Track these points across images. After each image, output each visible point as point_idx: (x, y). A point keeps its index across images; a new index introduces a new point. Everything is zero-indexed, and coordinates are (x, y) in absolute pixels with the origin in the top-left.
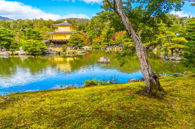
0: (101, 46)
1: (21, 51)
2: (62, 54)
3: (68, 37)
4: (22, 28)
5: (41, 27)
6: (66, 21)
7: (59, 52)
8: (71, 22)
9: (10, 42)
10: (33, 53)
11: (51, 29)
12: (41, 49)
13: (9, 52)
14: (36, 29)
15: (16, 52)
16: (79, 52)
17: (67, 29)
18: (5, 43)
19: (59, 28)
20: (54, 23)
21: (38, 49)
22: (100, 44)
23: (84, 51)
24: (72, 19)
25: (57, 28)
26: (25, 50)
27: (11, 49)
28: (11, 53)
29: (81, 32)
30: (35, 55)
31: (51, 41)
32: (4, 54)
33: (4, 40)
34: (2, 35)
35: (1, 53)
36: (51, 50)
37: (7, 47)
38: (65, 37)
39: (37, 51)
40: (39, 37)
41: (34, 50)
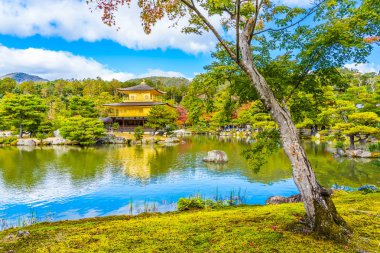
0: (208, 129)
1: (57, 138)
2: (134, 144)
3: (146, 112)
4: (61, 95)
5: (97, 94)
6: (143, 83)
7: (129, 141)
8: (153, 85)
9: (38, 121)
10: (80, 142)
11: (116, 96)
12: (95, 134)
13: (35, 140)
14: (87, 98)
15: (49, 140)
16: (167, 140)
17: (146, 97)
18: (30, 122)
19: (130, 95)
20: (122, 87)
21: (89, 134)
22: (208, 125)
23: (176, 139)
24: (155, 78)
25: (127, 96)
26: (65, 137)
27: (39, 134)
28: (38, 141)
29: (172, 102)
30: (82, 146)
31: (114, 119)
32: (26, 143)
33: (27, 117)
34: (24, 108)
35: (20, 141)
36: (113, 137)
37: (33, 130)
38: (141, 110)
39: (88, 139)
40: (92, 111)
41: (82, 137)
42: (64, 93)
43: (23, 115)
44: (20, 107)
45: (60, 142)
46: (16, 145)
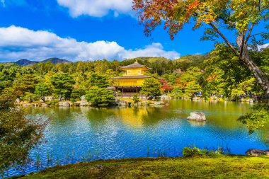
0: (184, 95)
1: (83, 101)
2: (133, 105)
3: (140, 83)
4: (81, 72)
5: (105, 71)
6: (136, 62)
7: (130, 104)
8: (143, 62)
9: (71, 91)
10: (96, 104)
11: (117, 72)
12: (107, 99)
13: (70, 102)
14: (98, 73)
15: (78, 102)
16: (156, 104)
17: (139, 72)
18: (66, 91)
19: (128, 71)
20: (121, 65)
21: (103, 99)
22: (183, 92)
23: (162, 102)
24: (142, 58)
25: (125, 71)
26: (88, 100)
27: (72, 99)
28: (71, 103)
29: (156, 74)
30: (99, 107)
31: (117, 88)
32: (64, 104)
33: (63, 88)
34: (63, 82)
35: (60, 103)
36: (119, 101)
37: (68, 96)
38: (135, 82)
39: (103, 102)
40: (105, 83)
41: (99, 101)
42: (83, 70)
43: (61, 86)
44: (60, 81)
45: (84, 104)
46: (58, 106)
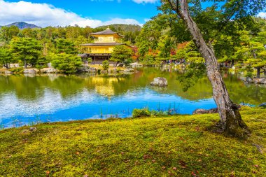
0: (155, 62)
1: (50, 69)
2: (103, 72)
3: (111, 50)
4: (51, 38)
5: (76, 37)
6: (108, 29)
7: (99, 71)
8: (116, 30)
9: (37, 57)
10: (66, 71)
11: (89, 39)
12: (76, 65)
13: (35, 69)
14: (69, 40)
15: (45, 69)
16: (125, 70)
17: (110, 39)
18: (31, 57)
19: (99, 38)
20: (93, 32)
21: (71, 65)
22: (155, 60)
23: (132, 69)
24: (116, 25)
25: (97, 38)
26: (55, 67)
27: (37, 66)
28: (37, 70)
29: (129, 42)
30: (67, 74)
31: (88, 55)
32: (30, 71)
33: (29, 54)
34: (27, 47)
35: (25, 70)
36: (88, 68)
37: (33, 63)
38: (107, 49)
39: (71, 69)
40: (73, 50)
41: (67, 68)
42: (53, 36)
43: (26, 52)
44: (23, 47)
45: (52, 71)
46: (23, 73)
